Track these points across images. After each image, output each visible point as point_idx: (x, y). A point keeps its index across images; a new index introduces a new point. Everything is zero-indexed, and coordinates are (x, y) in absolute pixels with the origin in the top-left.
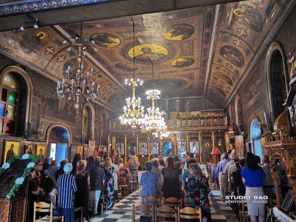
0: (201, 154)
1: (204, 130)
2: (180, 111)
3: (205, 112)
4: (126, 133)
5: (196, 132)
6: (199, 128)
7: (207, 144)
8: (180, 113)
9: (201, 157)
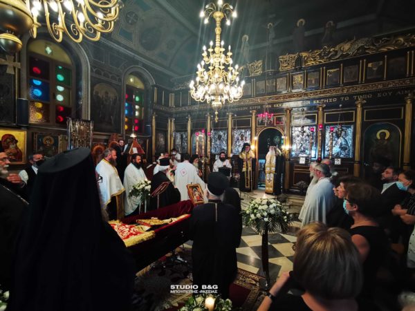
0: (357, 158)
1: (374, 93)
2: (306, 50)
3: (388, 36)
4: (190, 112)
5: (347, 99)
6: (359, 89)
7: (382, 134)
8: (304, 54)
9: (356, 166)
